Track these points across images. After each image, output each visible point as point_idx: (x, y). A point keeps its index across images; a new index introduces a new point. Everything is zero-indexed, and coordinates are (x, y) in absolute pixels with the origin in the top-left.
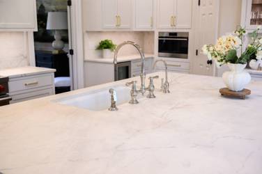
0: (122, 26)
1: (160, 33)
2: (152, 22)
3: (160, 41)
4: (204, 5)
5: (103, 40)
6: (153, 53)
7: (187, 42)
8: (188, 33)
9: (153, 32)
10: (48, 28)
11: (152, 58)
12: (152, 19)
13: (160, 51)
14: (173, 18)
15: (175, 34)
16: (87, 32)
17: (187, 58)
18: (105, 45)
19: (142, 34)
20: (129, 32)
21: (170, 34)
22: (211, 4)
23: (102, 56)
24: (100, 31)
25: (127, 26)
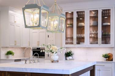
0: (17, 45)
1: (33, 48)
2: (29, 43)
4: (50, 37)
5: (9, 51)
8: (44, 48)
12: (29, 42)
14: (38, 42)
15: (39, 48)
16: (2, 47)
17: (44, 58)
18: (10, 53)
20: (19, 48)
21: (37, 48)
22: (53, 37)
23: (8, 58)
24: (7, 47)
25: (19, 45)
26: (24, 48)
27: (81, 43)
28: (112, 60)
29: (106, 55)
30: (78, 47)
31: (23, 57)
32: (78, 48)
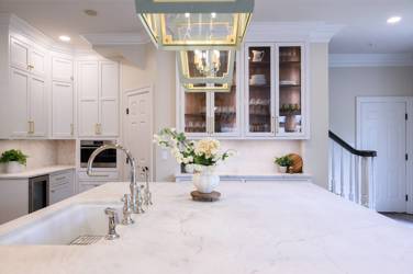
0: (36, 133)
1: (82, 141)
2: (72, 130)
3: (82, 150)
6: (74, 164)
9: (73, 141)
11: (74, 169)
12: (72, 125)
13: (82, 161)
15: (100, 142)
18: (12, 157)
19: (56, 144)
20: (41, 141)
21: (95, 142)
23: (5, 171)
25: (42, 134)
26: (56, 141)
27: (226, 129)
28: (300, 171)
29: (286, 159)
31: (51, 165)
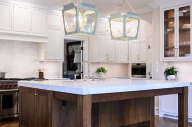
0: (110, 60)
1: (132, 64)
2: (128, 58)
3: (132, 68)
7: (145, 68)
8: (145, 64)
9: (129, 64)
10: (74, 62)
12: (128, 56)
13: (132, 74)
14: (138, 55)
15: (140, 64)
16: (91, 63)
17: (145, 77)
21: (137, 64)
24: (98, 63)
27: (186, 55)
30: (185, 61)
32: (185, 63)
